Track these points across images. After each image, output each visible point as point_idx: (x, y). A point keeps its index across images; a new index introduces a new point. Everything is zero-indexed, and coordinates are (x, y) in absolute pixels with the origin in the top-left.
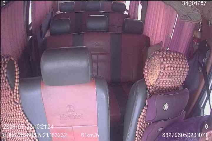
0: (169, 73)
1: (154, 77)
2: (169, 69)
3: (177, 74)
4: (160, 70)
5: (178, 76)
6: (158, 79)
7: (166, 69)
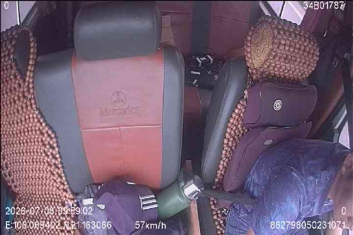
0: (287, 56)
1: (260, 56)
2: (287, 48)
3: (299, 60)
4: (271, 47)
5: (301, 64)
6: (267, 60)
7: (282, 47)
